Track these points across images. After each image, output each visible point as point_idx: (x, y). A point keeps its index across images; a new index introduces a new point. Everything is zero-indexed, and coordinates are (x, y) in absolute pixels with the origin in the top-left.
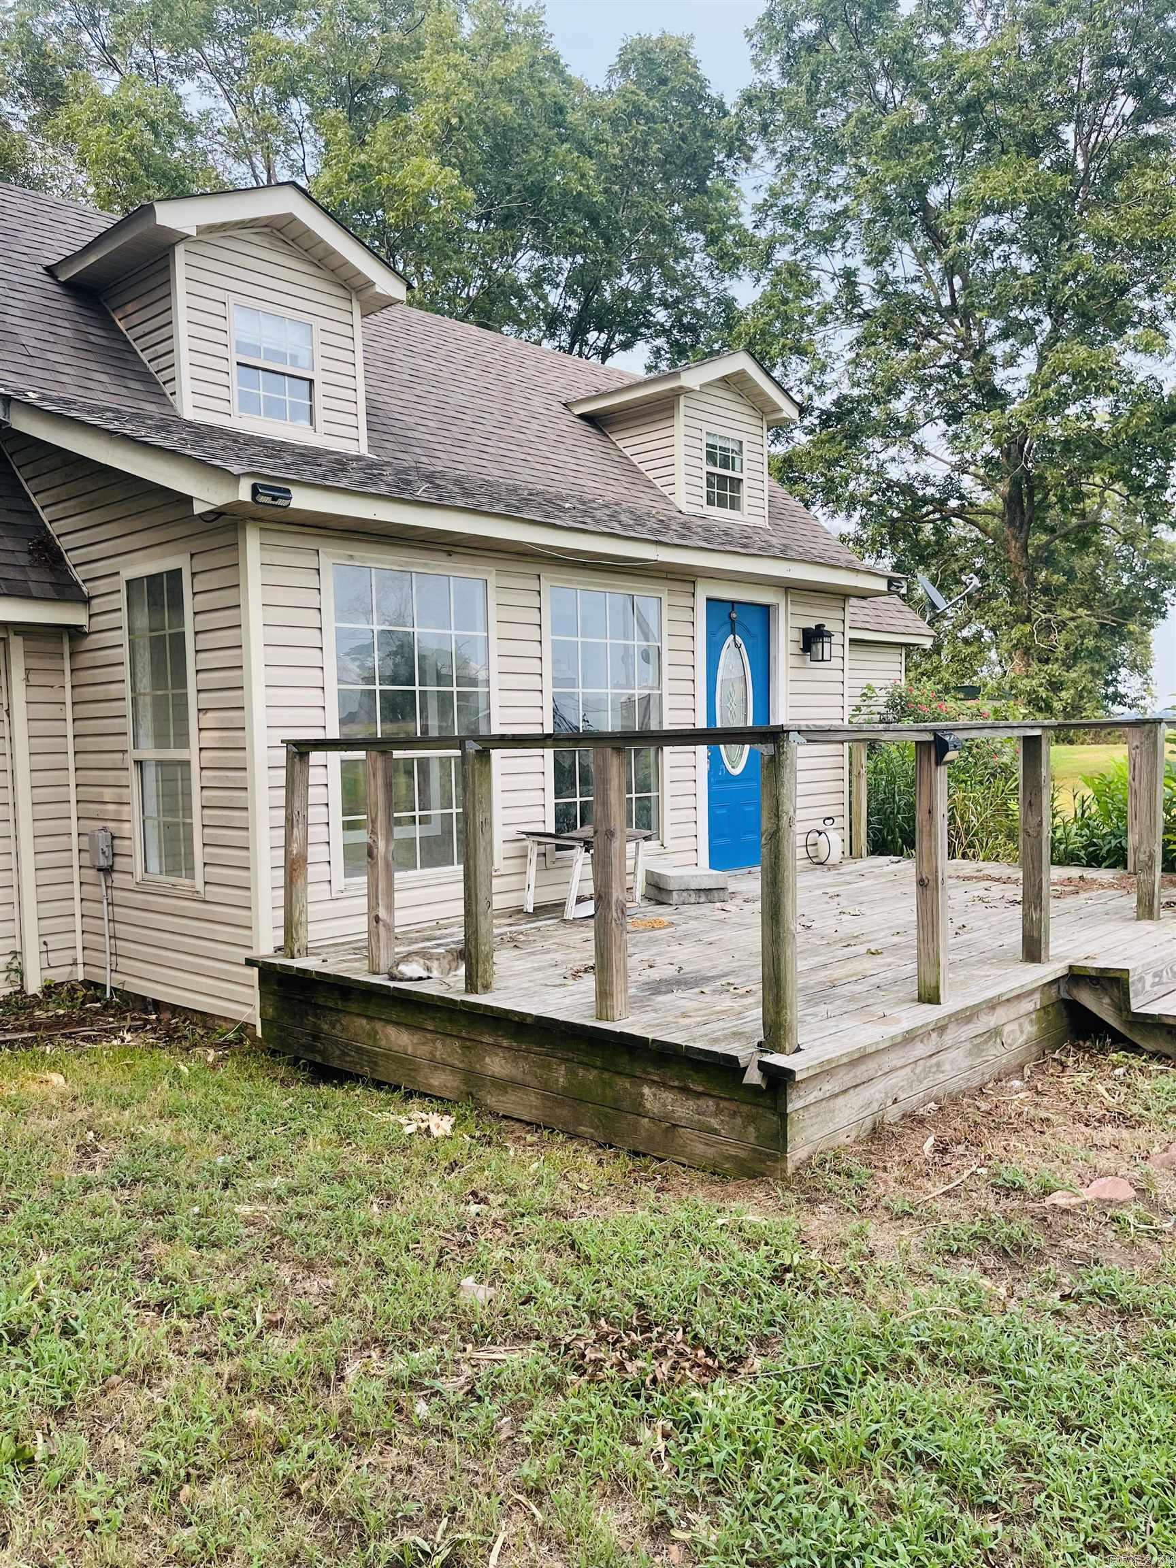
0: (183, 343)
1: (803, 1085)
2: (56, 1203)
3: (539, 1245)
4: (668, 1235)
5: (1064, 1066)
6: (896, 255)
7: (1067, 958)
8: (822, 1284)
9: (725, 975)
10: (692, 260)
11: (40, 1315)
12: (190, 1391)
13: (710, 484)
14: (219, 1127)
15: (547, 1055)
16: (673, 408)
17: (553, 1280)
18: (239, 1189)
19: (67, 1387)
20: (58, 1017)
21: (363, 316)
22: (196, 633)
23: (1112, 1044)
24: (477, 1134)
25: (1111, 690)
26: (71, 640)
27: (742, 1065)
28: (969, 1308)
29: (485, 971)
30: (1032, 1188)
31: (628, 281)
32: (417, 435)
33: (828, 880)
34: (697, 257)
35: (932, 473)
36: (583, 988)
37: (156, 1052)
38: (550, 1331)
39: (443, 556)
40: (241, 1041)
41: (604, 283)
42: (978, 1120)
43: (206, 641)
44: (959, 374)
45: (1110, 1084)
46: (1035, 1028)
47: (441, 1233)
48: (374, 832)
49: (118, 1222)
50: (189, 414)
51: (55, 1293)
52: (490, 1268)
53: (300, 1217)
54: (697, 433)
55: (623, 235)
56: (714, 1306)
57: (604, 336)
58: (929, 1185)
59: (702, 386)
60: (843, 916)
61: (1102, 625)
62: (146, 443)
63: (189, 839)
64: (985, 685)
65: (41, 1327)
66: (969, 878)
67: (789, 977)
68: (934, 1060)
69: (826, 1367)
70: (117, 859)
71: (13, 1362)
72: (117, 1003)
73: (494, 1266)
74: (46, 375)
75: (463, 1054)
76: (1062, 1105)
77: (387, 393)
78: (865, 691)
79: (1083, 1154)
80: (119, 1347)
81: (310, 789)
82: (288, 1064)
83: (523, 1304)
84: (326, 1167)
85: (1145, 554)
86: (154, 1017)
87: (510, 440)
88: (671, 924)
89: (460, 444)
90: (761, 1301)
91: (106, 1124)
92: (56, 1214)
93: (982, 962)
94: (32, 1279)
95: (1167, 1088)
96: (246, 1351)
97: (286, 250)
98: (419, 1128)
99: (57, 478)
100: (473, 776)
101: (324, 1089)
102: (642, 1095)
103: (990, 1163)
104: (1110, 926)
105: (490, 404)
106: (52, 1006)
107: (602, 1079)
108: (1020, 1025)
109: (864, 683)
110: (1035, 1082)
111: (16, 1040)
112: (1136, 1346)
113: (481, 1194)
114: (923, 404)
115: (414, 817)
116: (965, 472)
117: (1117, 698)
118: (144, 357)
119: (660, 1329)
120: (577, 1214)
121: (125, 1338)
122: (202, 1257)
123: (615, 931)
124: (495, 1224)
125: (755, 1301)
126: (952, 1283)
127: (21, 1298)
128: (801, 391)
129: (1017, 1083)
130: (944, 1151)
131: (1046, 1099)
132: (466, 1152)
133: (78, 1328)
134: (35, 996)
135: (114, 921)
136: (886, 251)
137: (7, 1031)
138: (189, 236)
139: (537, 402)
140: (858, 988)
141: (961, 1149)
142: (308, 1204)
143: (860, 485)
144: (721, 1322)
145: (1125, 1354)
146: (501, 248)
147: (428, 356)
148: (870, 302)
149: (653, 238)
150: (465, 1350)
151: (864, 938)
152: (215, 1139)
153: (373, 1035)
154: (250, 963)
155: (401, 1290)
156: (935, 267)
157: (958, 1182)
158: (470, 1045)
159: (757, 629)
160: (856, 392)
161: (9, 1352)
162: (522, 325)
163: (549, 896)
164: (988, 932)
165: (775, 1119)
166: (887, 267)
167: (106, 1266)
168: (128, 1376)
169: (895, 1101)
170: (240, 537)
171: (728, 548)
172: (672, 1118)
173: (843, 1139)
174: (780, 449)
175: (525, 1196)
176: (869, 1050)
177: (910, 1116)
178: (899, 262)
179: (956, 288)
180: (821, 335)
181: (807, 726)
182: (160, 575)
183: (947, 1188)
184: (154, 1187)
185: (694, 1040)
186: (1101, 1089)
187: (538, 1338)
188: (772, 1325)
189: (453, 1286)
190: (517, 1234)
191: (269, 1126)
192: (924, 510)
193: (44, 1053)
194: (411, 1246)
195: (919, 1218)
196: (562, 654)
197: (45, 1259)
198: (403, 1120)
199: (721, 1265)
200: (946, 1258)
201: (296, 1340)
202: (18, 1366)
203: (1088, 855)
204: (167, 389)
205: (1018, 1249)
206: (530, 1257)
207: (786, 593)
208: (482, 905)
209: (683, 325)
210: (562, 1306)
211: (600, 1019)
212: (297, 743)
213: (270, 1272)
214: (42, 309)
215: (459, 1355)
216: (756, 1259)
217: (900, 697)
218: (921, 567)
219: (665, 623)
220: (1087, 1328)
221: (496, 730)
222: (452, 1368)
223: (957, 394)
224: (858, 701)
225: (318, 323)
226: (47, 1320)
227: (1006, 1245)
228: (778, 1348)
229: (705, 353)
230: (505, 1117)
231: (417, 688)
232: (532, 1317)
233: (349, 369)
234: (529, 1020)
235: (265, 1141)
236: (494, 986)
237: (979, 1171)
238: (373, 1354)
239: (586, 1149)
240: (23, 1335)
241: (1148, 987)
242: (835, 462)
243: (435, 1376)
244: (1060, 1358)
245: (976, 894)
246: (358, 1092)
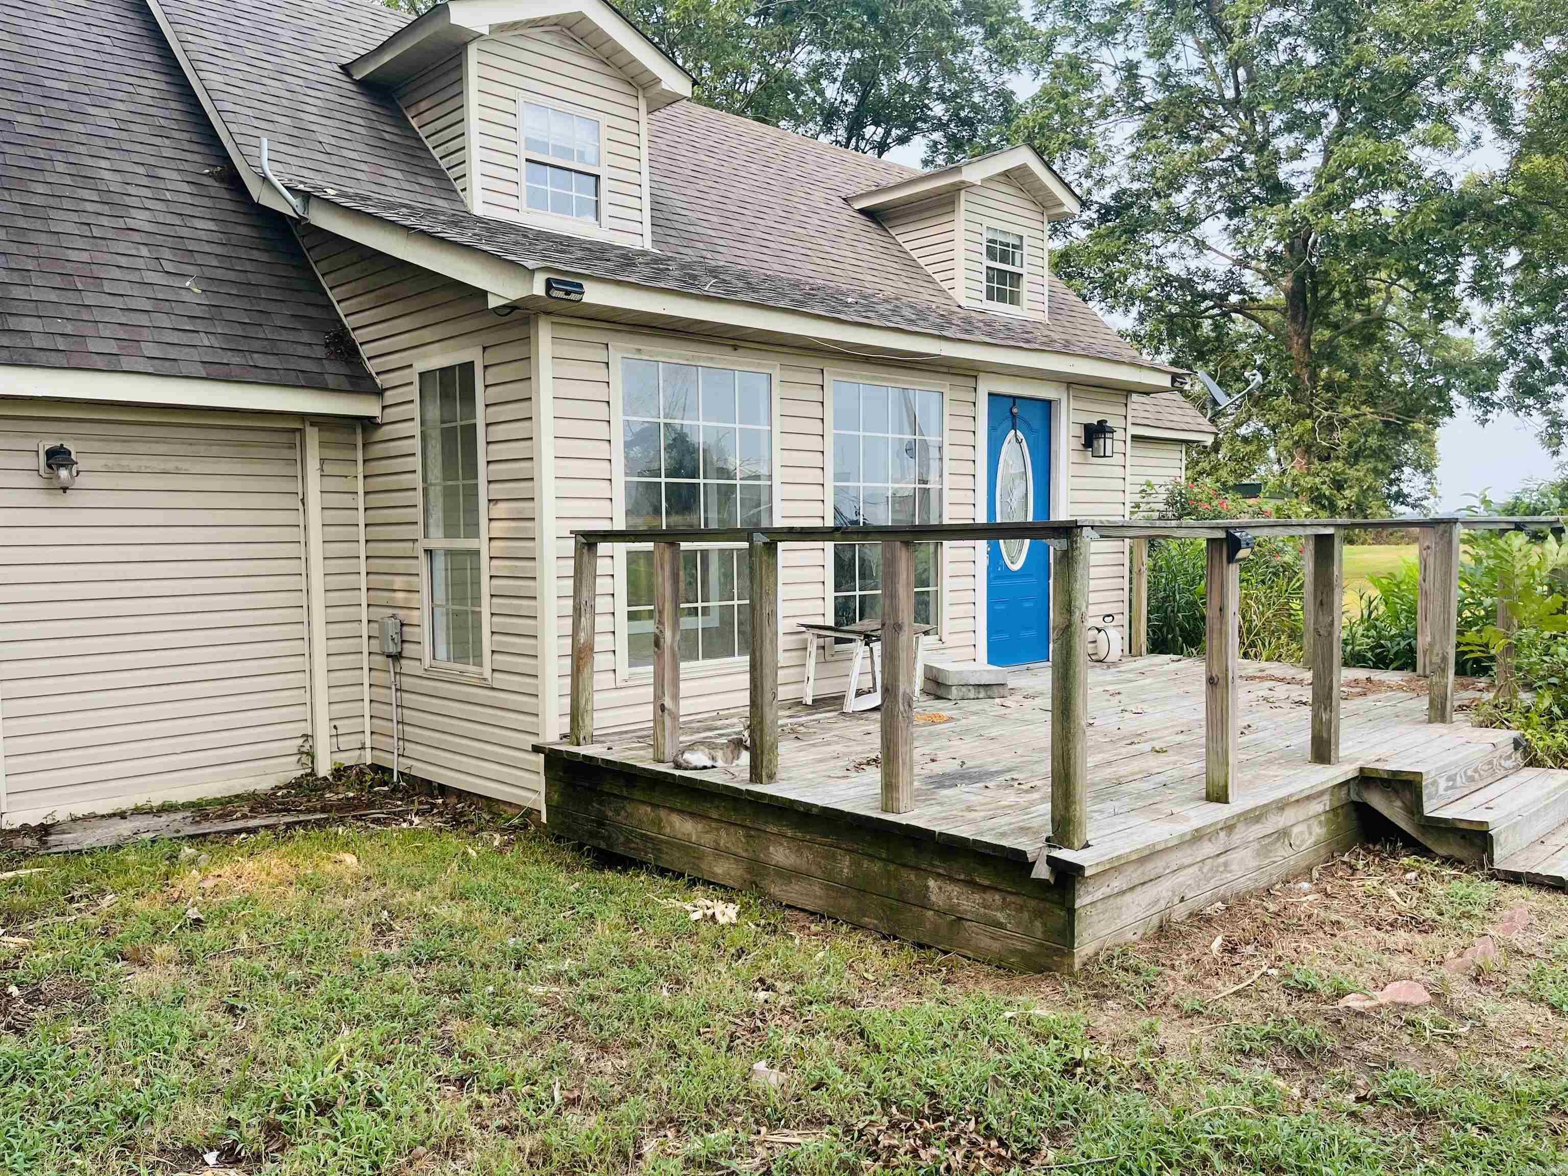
0: (474, 141)
1: (1092, 881)
2: (356, 979)
3: (828, 1033)
4: (956, 1026)
5: (1354, 870)
6: (1178, 47)
7: (1357, 760)
8: (1113, 1079)
9: (1009, 770)
10: (971, 53)
11: (345, 1086)
12: (494, 1164)
13: (989, 279)
14: (508, 910)
15: (831, 846)
16: (954, 202)
17: (844, 1067)
18: (532, 971)
19: (375, 1158)
20: (348, 799)
21: (649, 113)
22: (487, 425)
23: (1403, 848)
24: (763, 922)
25: (1395, 489)
26: (364, 431)
27: (1030, 860)
28: (1262, 1108)
29: (770, 761)
30: (1326, 991)
31: (905, 75)
32: (700, 230)
33: (1109, 678)
34: (977, 51)
35: (1211, 267)
36: (866, 780)
37: (444, 836)
38: (842, 1117)
39: (728, 350)
40: (525, 826)
41: (882, 77)
42: (1267, 921)
43: (499, 432)
44: (1242, 167)
45: (1402, 888)
46: (1324, 830)
47: (731, 1019)
48: (661, 623)
49: (416, 1000)
50: (478, 210)
51: (360, 1066)
52: (781, 1053)
53: (592, 999)
54: (977, 228)
55: (902, 29)
56: (1005, 1097)
57: (881, 131)
58: (1219, 984)
59: (983, 180)
60: (1125, 714)
61: (1387, 424)
62: (442, 238)
63: (478, 627)
64: (1266, 483)
65: (347, 1098)
66: (1253, 678)
67: (1079, 772)
68: (1222, 859)
69: (1121, 1160)
70: (406, 646)
71: (320, 1132)
72: (404, 787)
73: (784, 1052)
74: (342, 172)
75: (748, 842)
76: (1354, 908)
77: (670, 188)
78: (1145, 487)
79: (1376, 957)
80: (423, 1118)
81: (598, 580)
82: (573, 850)
83: (814, 1089)
84: (615, 951)
85: (1431, 351)
86: (440, 801)
87: (791, 235)
88: (951, 719)
89: (742, 238)
90: (1052, 1094)
91: (400, 903)
92: (356, 989)
93: (1270, 762)
94: (336, 1051)
95: (1461, 893)
96: (546, 1127)
97: (574, 47)
98: (705, 915)
99: (351, 272)
100: (761, 569)
101: (609, 875)
102: (927, 887)
103: (1281, 964)
104: (1402, 728)
105: (771, 199)
106: (341, 789)
107: (888, 872)
108: (1309, 827)
109: (1143, 480)
110: (1324, 885)
111: (309, 821)
112: (1433, 1149)
113: (769, 981)
114: (1205, 198)
115: (696, 608)
116: (1246, 267)
117: (1400, 497)
118: (436, 154)
119: (951, 1118)
120: (864, 1003)
121: (427, 1111)
122: (498, 1034)
123: (902, 724)
124: (784, 1011)
125: (1047, 1094)
126: (1245, 1082)
127: (326, 1070)
128: (1080, 185)
129: (1306, 885)
130: (1233, 951)
131: (1336, 901)
132: (751, 940)
133: (383, 1100)
134: (325, 779)
135: (402, 707)
136: (1169, 43)
137: (300, 811)
138: (482, 35)
139: (818, 196)
140: (1144, 786)
141: (1250, 949)
142: (600, 986)
143: (1139, 280)
144: (1013, 1113)
145: (1422, 1156)
146: (780, 43)
147: (711, 151)
148: (1152, 95)
149: (931, 31)
150: (759, 1132)
151: (1148, 736)
152: (506, 920)
153: (658, 823)
154: (536, 749)
155: (694, 1072)
156: (1219, 59)
157: (1249, 982)
158: (753, 834)
159: (1037, 423)
160: (1136, 186)
161: (316, 1122)
162: (798, 121)
163: (828, 688)
164: (1274, 732)
165: (1062, 914)
166: (1169, 59)
167: (407, 1041)
168: (433, 1147)
169: (1182, 900)
170: (532, 332)
171: (1012, 343)
172: (959, 912)
173: (1130, 937)
174: (1058, 244)
175: (812, 985)
176: (1158, 848)
177: (1197, 915)
178: (1182, 55)
179: (1240, 80)
180: (1101, 129)
181: (1101, 522)
182: (452, 368)
183: (1236, 988)
184: (449, 966)
185: (981, 834)
186: (1392, 893)
187: (830, 1123)
188: (1063, 1118)
189: (746, 1070)
190: (806, 1021)
191: (557, 910)
192: (1204, 306)
193: (336, 834)
194: (702, 1030)
195: (1209, 1017)
196: (844, 448)
197: (347, 1032)
198: (689, 907)
199: (1011, 1057)
200: (1238, 1057)
201: (593, 1119)
202: (326, 1136)
203: (1376, 656)
204: (458, 185)
205: (1312, 1050)
206: (820, 1044)
207: (1068, 388)
208: (768, 696)
209: (960, 119)
210: (854, 1093)
211: (885, 811)
212: (586, 534)
213: (566, 1051)
214: (338, 107)
215: (753, 1138)
216: (1046, 1054)
217: (1180, 494)
218: (1199, 363)
219: (946, 418)
220: (1383, 1130)
221: (779, 523)
222: (747, 1149)
223: (1240, 188)
224: (1137, 498)
225: (605, 120)
226: (353, 1091)
227: (1299, 1046)
228: (1071, 1141)
229: (983, 147)
230: (789, 906)
231: (701, 481)
232: (823, 1102)
233: (634, 165)
234: (814, 811)
235: (554, 924)
236: (778, 776)
237: (1270, 972)
238: (669, 1134)
239: (870, 940)
240: (330, 1105)
241: (1441, 791)
242: (1114, 258)
243: (731, 1157)
244: (1356, 1159)
245: (1261, 693)
246: (642, 878)
